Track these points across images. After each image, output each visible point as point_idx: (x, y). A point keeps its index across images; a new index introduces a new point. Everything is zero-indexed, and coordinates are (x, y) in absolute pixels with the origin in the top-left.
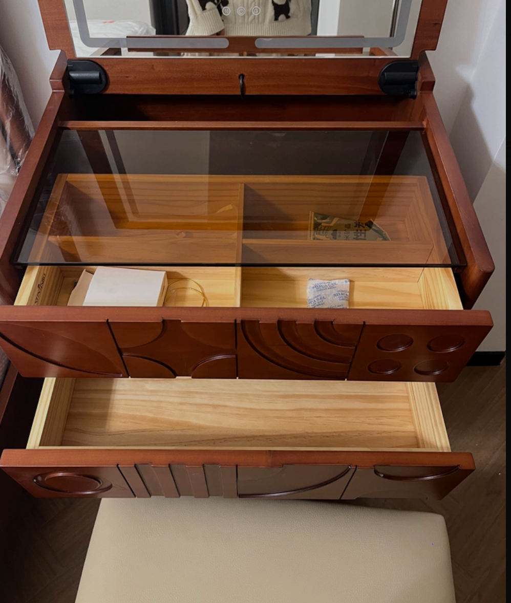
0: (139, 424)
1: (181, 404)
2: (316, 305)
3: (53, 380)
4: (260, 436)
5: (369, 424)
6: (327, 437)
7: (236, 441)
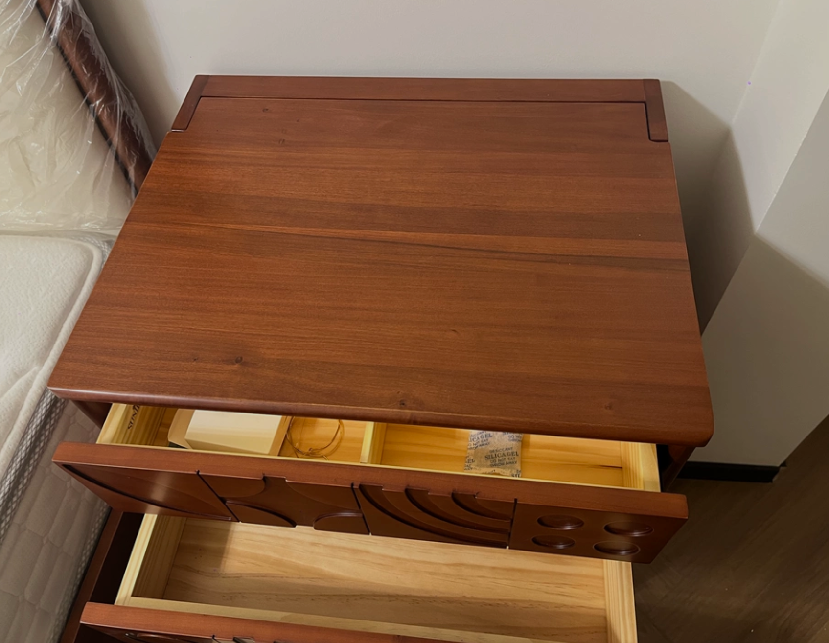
0: (260, 566)
1: (314, 544)
2: (478, 444)
3: (153, 517)
4: (406, 596)
5: (546, 593)
6: (490, 605)
7: (374, 599)
